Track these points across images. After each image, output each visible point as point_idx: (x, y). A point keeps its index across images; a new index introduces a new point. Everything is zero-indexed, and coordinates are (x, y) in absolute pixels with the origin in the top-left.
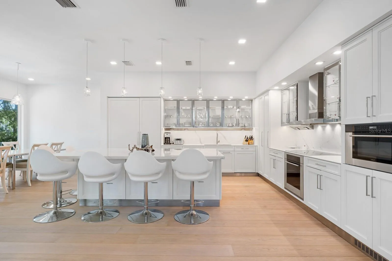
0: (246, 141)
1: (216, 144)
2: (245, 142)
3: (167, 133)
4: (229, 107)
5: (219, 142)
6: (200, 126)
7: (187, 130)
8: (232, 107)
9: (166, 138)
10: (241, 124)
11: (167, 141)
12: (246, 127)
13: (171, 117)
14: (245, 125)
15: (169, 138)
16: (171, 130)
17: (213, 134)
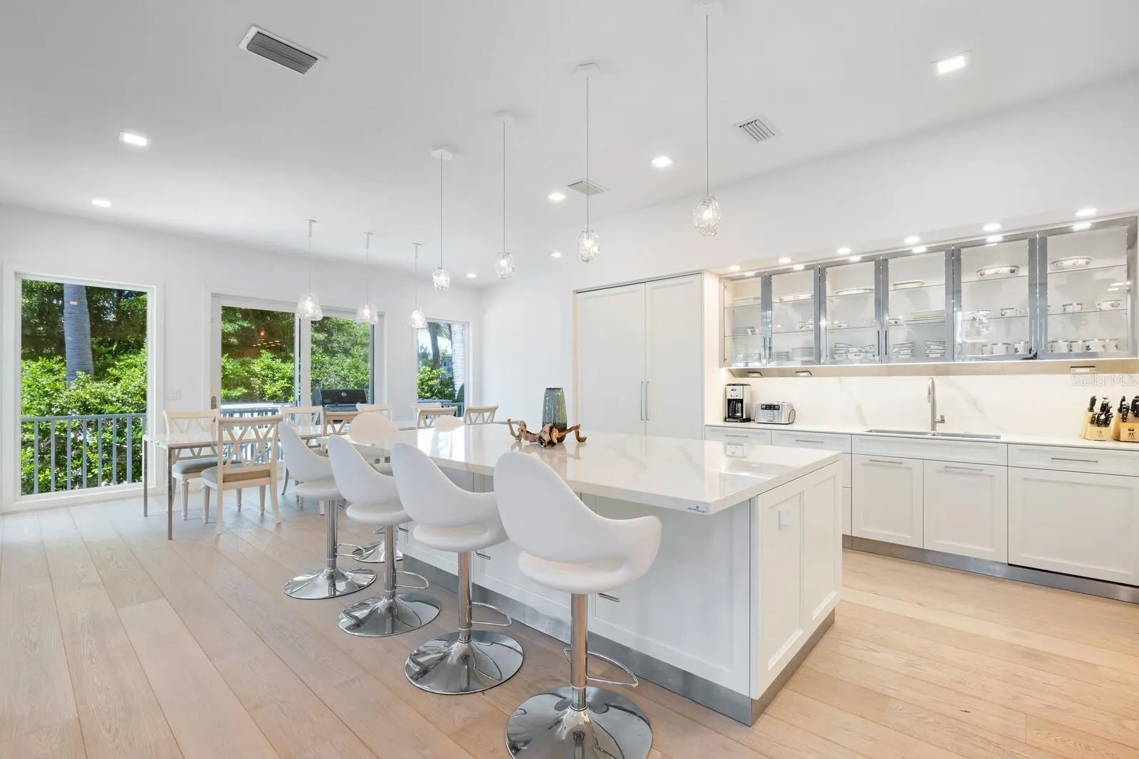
0: (1096, 421)
1: (927, 428)
2: (1089, 425)
3: (734, 385)
4: (989, 272)
5: (943, 421)
6: (851, 356)
7: (806, 374)
8: (1006, 270)
9: (730, 401)
10: (1060, 341)
11: (734, 410)
12: (1094, 355)
13: (746, 333)
14: (1088, 348)
15: (741, 401)
16: (752, 375)
17: (912, 388)
